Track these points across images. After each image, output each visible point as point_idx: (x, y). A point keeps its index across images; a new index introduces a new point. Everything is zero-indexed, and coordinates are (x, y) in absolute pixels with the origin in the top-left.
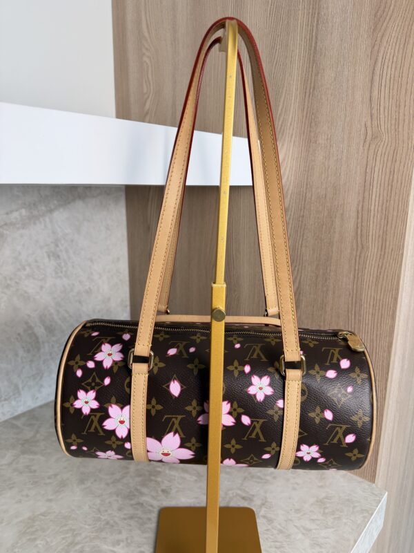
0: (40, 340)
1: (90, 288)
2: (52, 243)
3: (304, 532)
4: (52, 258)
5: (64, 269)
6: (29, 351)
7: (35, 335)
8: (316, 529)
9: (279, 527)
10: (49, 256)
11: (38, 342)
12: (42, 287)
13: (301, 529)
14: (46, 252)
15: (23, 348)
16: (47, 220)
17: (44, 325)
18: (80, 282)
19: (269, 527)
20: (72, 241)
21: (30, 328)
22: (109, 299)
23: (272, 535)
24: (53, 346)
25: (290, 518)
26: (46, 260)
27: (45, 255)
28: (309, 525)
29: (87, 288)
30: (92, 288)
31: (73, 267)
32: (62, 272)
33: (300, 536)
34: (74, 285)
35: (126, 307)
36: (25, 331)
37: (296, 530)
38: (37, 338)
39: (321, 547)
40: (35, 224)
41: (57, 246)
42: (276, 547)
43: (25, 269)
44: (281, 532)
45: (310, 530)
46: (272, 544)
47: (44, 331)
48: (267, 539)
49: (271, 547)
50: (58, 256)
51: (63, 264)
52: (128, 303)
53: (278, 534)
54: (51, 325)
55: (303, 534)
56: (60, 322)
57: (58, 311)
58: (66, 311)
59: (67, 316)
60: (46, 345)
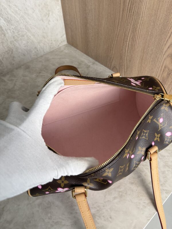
0: (4, 28)
8: (168, 156)
24: (13, 32)
39: (169, 167)
42: (143, 166)
47: (5, 22)
54: (8, 17)
56: (13, 15)
57: (9, 6)
58: (15, 5)
59: (17, 9)
60: (9, 31)
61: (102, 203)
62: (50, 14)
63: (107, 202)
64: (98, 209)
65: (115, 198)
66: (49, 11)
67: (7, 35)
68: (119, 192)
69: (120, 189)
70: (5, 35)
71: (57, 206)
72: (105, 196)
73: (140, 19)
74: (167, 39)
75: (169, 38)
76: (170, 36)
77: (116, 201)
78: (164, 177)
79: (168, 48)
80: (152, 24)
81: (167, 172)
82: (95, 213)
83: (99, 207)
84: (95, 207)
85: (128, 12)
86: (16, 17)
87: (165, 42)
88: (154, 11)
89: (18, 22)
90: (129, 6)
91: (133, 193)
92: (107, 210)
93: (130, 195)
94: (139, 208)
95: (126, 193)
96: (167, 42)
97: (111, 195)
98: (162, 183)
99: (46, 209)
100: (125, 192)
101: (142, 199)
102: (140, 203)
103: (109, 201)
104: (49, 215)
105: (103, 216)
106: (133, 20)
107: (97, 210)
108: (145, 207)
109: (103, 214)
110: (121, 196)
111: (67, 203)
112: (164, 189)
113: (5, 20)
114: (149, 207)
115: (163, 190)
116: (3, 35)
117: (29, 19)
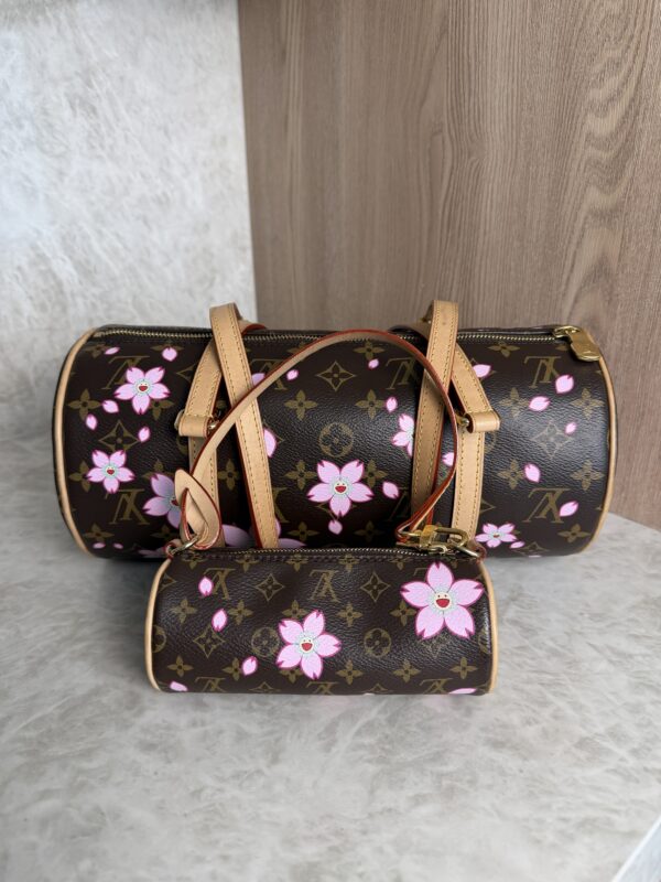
0: (67, 289)
1: (164, 194)
2: (77, 73)
3: (614, 659)
4: (78, 110)
5: (108, 141)
6: (43, 308)
7: (54, 276)
8: (644, 656)
9: (551, 644)
10: (72, 106)
11: (62, 292)
12: (61, 174)
13: (608, 653)
14: (66, 95)
15: (31, 298)
16: (62, 17)
17: (71, 257)
18: (143, 176)
19: (527, 642)
20: (122, 79)
21: (42, 258)
22: (207, 226)
23: (533, 659)
24: (94, 305)
25: (578, 628)
26: (67, 113)
27: (64, 101)
28: (624, 645)
29: (159, 192)
30: (169, 194)
31: (126, 137)
32: (102, 146)
33: (603, 666)
34: (130, 181)
35: (243, 249)
36: (33, 264)
37: (595, 654)
38: (60, 284)
40: (36, 22)
41: (88, 84)
42: (542, 684)
43: (21, 127)
44: (554, 653)
45: (631, 656)
46: (533, 675)
47: (74, 273)
48: (519, 665)
49: (529, 682)
50: (94, 110)
51: (104, 129)
52: (248, 242)
53: (549, 658)
54: (88, 262)
55: (611, 662)
56: (105, 257)
57: (100, 232)
58: (118, 235)
59: (120, 246)
60: (79, 300)
61: (356, 820)
62: (218, 279)
63: (382, 813)
64: (336, 842)
65: (418, 800)
66: (214, 271)
67: (71, 311)
68: (440, 776)
69: (446, 764)
70: (64, 309)
71: (131, 828)
72: (372, 792)
73: (481, 241)
74: (565, 277)
75: (572, 271)
76: (573, 266)
77: (425, 810)
78: (639, 726)
79: (576, 301)
80: (516, 244)
81: (650, 708)
82: (316, 859)
83: (338, 833)
84: (319, 837)
85: (445, 231)
86: (111, 264)
87: (563, 287)
88: (515, 208)
89: (113, 279)
90: (447, 213)
91: (505, 781)
92: (380, 850)
93: (490, 787)
94: (538, 842)
95: (472, 782)
96: (567, 284)
97: (402, 788)
98: (636, 746)
99: (74, 837)
100: (468, 777)
101: (548, 807)
102: (540, 821)
103: (390, 810)
104: (85, 865)
105: (361, 875)
106: (461, 249)
107: (331, 849)
108: (571, 838)
109: (359, 864)
110: (450, 793)
111: (185, 815)
112: (649, 767)
113: (78, 265)
114: (587, 840)
115: (646, 770)
116: (58, 308)
117: (150, 278)
